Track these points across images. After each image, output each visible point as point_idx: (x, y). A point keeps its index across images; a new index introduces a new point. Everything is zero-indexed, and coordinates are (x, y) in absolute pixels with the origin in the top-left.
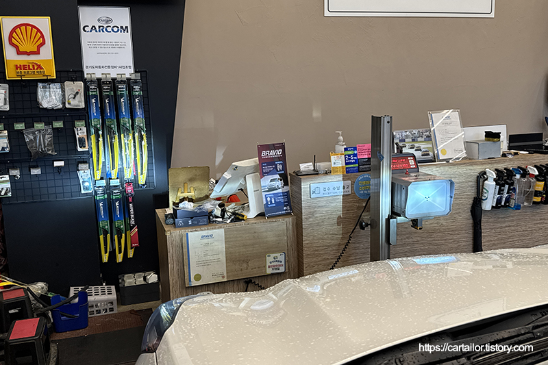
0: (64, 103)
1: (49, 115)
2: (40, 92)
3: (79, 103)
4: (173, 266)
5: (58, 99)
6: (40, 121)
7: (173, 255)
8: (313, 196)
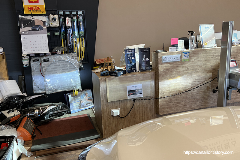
0: (49, 25)
3: (56, 24)
4: (102, 93)
5: (47, 23)
7: (102, 88)
8: (163, 62)
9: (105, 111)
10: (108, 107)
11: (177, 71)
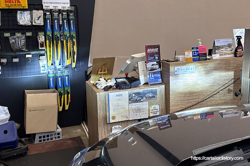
0: (32, 22)
1: (24, 29)
2: (18, 16)
4: (100, 112)
5: (29, 20)
7: (100, 105)
8: (176, 73)
9: (103, 134)
10: (107, 129)
11: (192, 84)
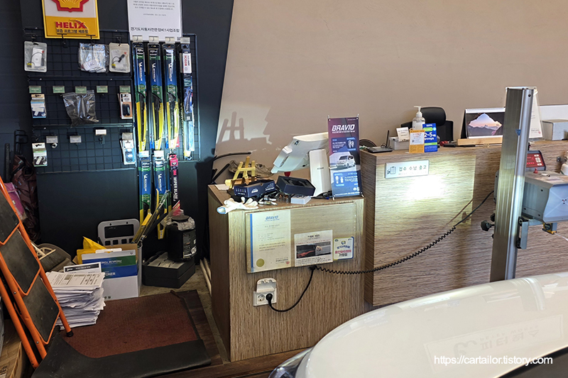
0: (107, 67)
1: (92, 79)
2: (82, 53)
3: (124, 67)
5: (101, 61)
6: (81, 85)
8: (388, 176)
9: (239, 295)
10: (246, 285)
